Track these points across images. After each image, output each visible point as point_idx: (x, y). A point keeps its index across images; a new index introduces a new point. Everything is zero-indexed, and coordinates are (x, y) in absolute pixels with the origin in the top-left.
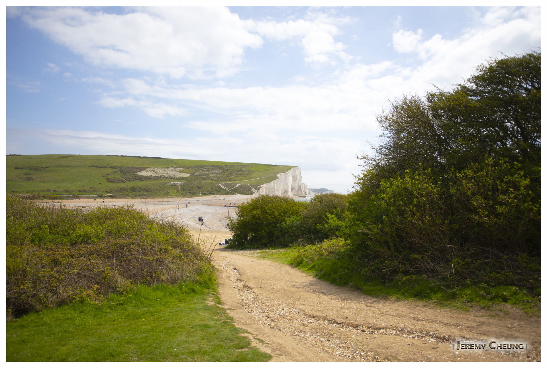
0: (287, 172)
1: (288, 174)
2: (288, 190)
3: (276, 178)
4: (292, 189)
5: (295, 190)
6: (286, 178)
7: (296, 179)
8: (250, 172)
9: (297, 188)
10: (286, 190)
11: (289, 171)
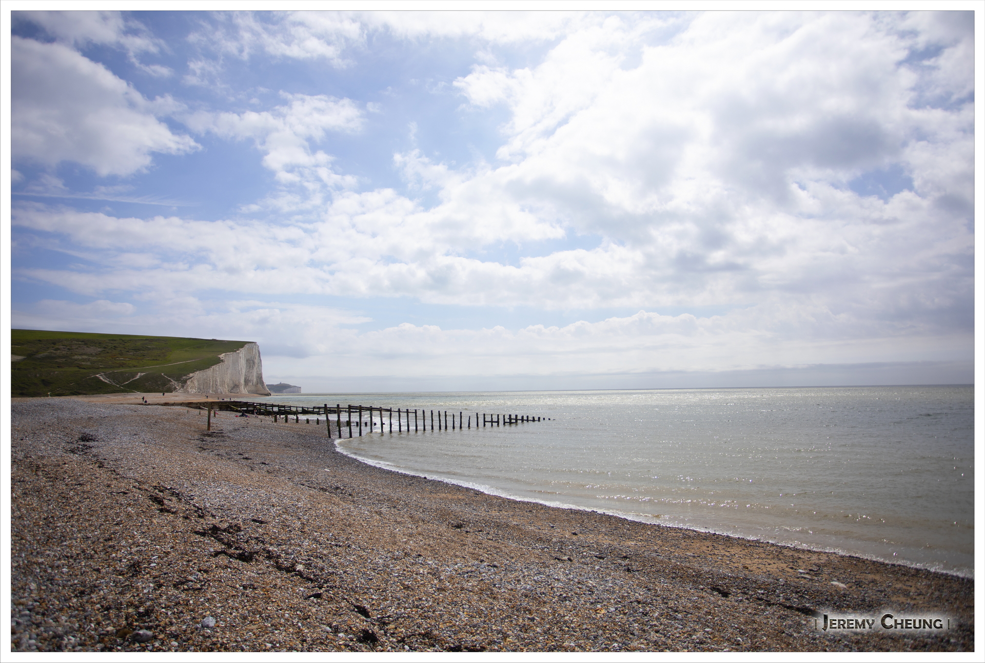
0: (238, 350)
1: (241, 355)
2: (239, 382)
3: (219, 361)
4: (247, 382)
5: (251, 384)
6: (236, 362)
7: (254, 363)
8: (164, 351)
9: (255, 380)
10: (237, 383)
11: (241, 349)
